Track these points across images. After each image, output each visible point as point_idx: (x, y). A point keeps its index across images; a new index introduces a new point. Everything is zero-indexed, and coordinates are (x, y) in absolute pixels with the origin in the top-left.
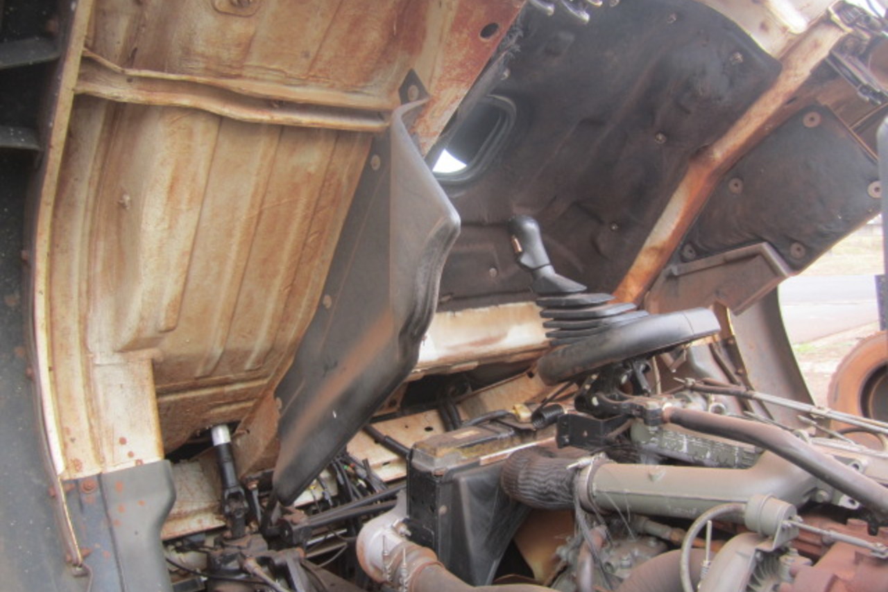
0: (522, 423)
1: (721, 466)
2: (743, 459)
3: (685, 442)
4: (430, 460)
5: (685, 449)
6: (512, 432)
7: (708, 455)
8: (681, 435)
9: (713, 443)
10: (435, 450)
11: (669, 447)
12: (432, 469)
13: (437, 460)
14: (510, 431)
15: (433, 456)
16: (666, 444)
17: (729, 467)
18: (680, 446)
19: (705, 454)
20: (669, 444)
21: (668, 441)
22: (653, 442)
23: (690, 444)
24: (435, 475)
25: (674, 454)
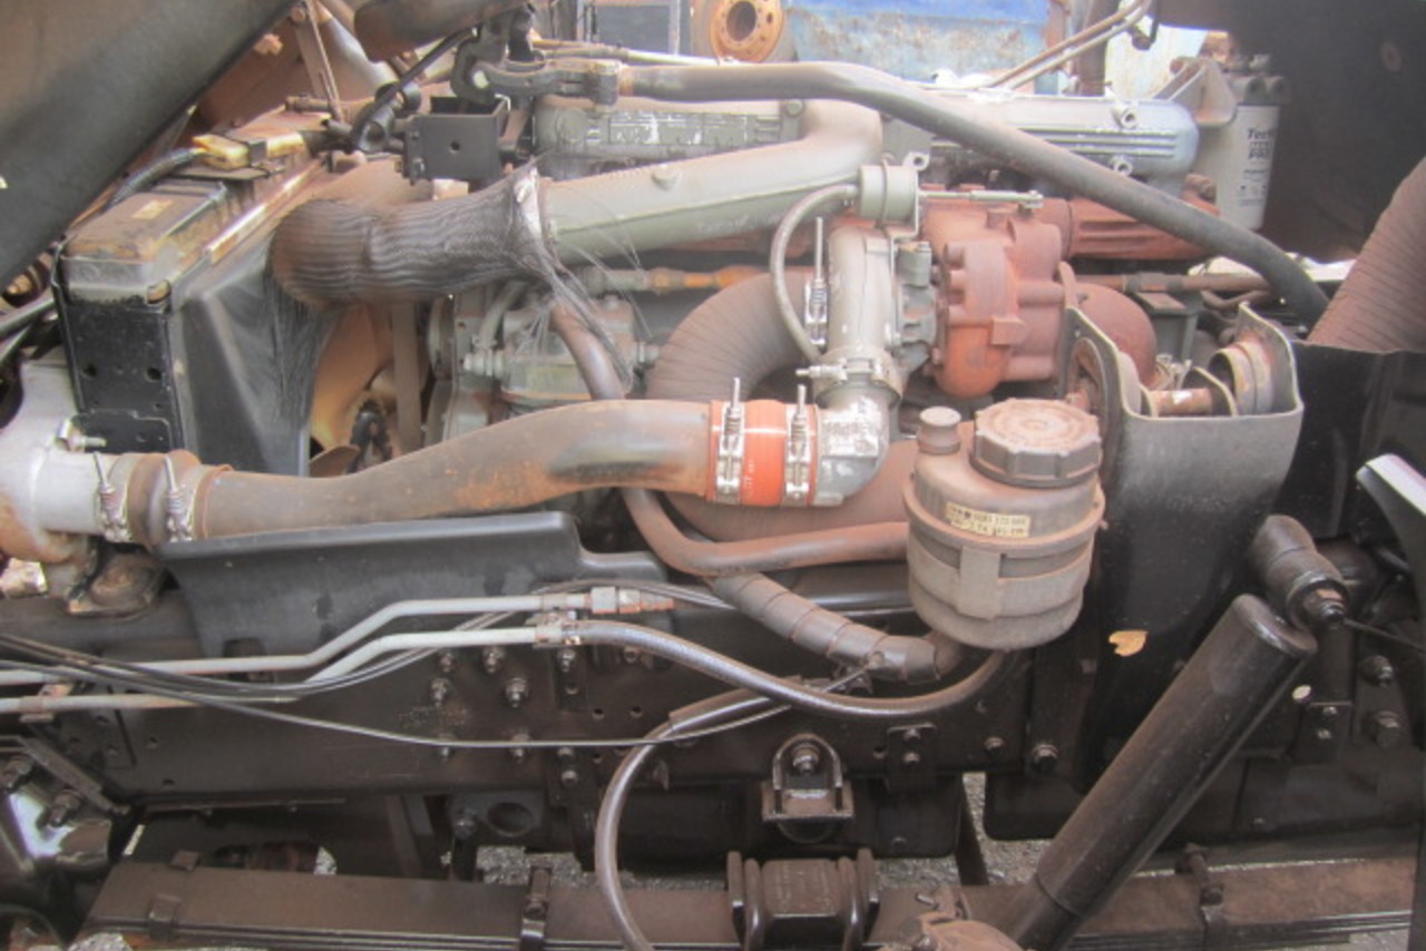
0: (232, 169)
1: (719, 149)
2: (756, 131)
3: (654, 125)
4: (131, 272)
5: (654, 138)
6: (224, 189)
7: (698, 138)
8: (646, 116)
9: (703, 117)
10: (133, 248)
11: (623, 140)
12: (141, 289)
13: (147, 268)
14: (218, 188)
15: (135, 262)
16: (619, 136)
17: (731, 149)
18: (648, 134)
19: (692, 138)
20: (624, 136)
21: (619, 129)
22: (594, 137)
23: (663, 128)
24: (151, 302)
25: (635, 150)
